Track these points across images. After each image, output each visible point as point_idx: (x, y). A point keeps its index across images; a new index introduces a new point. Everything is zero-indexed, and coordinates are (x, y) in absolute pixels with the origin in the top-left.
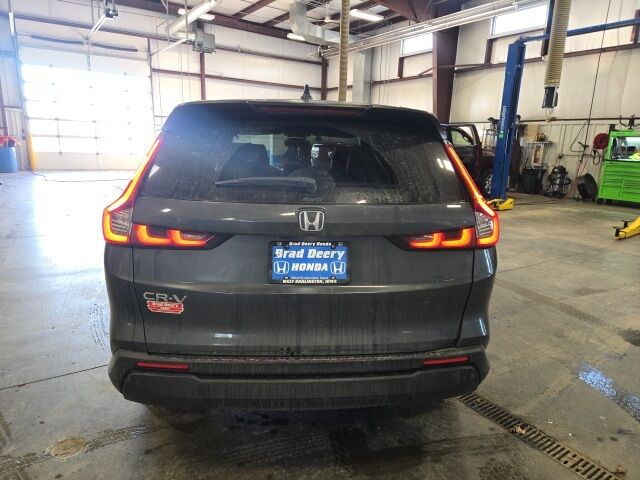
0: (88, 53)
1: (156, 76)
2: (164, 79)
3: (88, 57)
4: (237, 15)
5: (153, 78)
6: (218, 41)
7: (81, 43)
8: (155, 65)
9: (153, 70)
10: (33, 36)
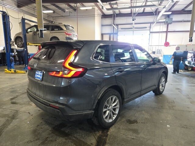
0: (133, 31)
1: (151, 34)
2: (154, 35)
3: (133, 32)
4: (183, 9)
5: (150, 35)
6: (174, 20)
7: (132, 28)
8: (151, 31)
9: (151, 32)
10: (121, 29)
